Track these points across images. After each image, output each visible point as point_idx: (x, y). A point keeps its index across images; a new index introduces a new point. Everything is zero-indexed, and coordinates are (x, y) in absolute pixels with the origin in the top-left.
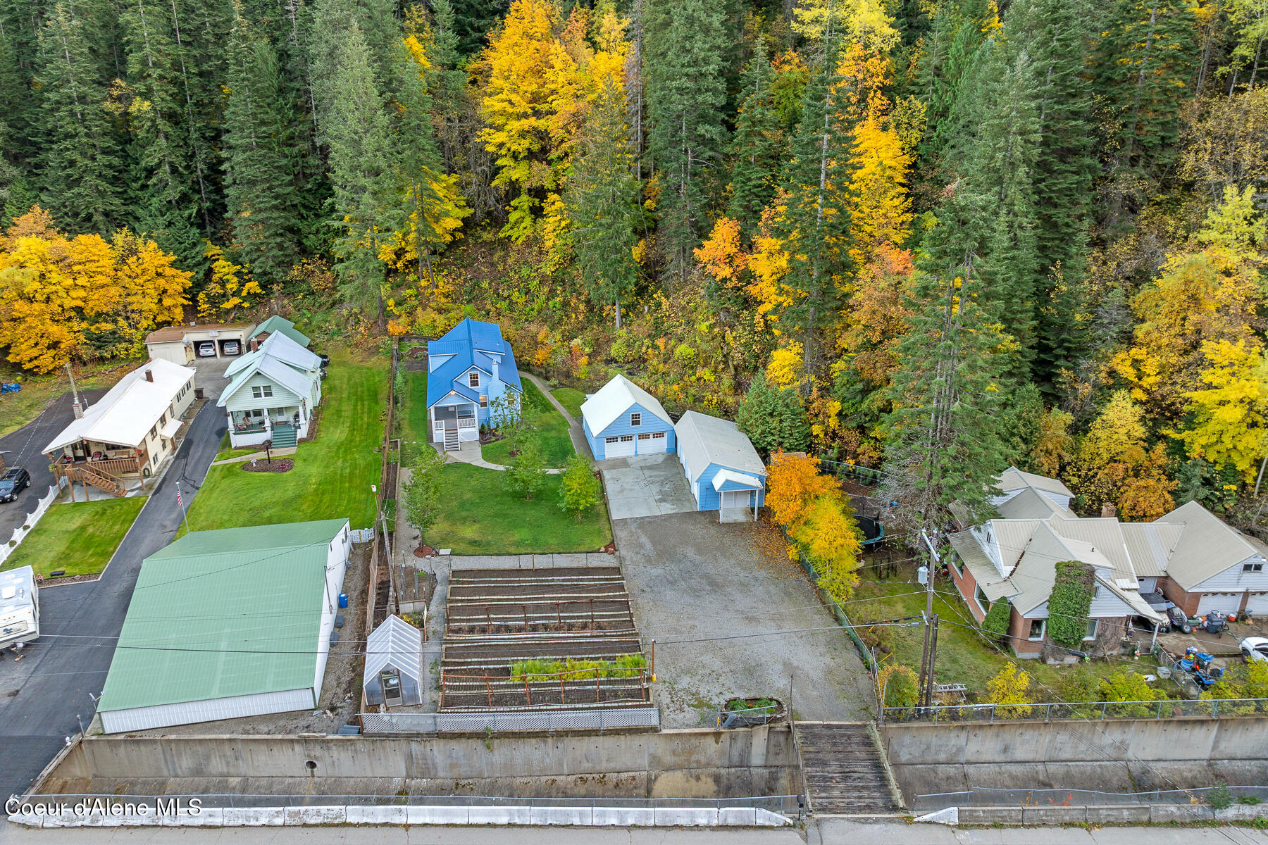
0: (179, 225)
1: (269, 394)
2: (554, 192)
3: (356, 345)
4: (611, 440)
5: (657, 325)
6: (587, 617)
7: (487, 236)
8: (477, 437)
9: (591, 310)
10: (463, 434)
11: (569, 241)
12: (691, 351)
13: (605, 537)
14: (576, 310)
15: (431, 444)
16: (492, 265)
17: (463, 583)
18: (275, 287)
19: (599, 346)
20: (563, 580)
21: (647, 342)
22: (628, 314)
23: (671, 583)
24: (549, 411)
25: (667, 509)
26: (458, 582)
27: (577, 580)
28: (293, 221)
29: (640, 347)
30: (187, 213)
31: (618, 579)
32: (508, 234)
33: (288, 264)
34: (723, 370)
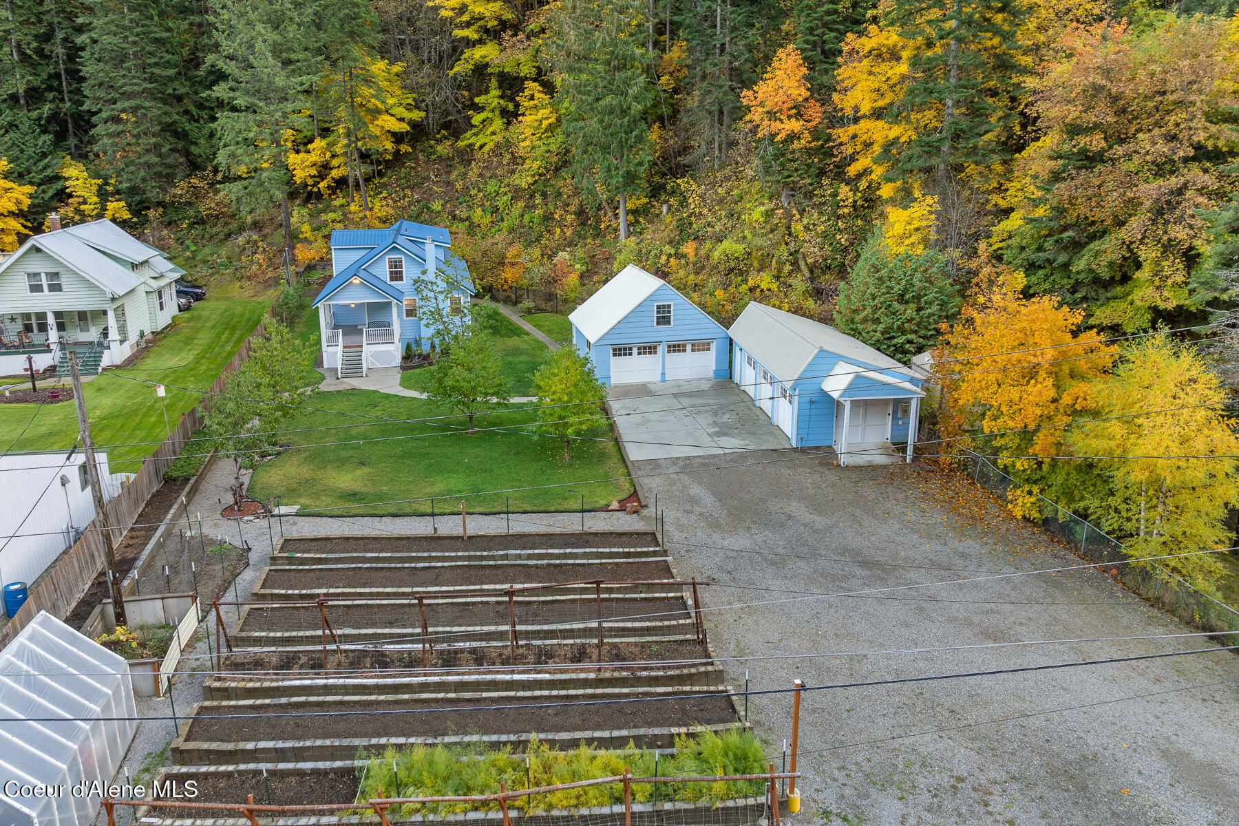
0: (24, 128)
1: (56, 288)
2: (535, 80)
3: (249, 278)
4: (622, 351)
5: (683, 227)
6: (586, 633)
7: (443, 149)
8: (398, 360)
9: (583, 224)
10: (375, 355)
11: (553, 148)
12: (739, 249)
13: (618, 487)
14: (562, 225)
15: (320, 370)
16: (449, 183)
17: (303, 561)
18: (152, 214)
19: (595, 264)
20: (530, 557)
21: (668, 249)
22: (638, 222)
23: (773, 563)
24: (519, 336)
25: (732, 444)
26: (291, 560)
27: (559, 556)
28: (176, 117)
29: (658, 257)
30: (35, 114)
31: (655, 554)
32: (470, 141)
33: (169, 179)
34: (790, 273)
